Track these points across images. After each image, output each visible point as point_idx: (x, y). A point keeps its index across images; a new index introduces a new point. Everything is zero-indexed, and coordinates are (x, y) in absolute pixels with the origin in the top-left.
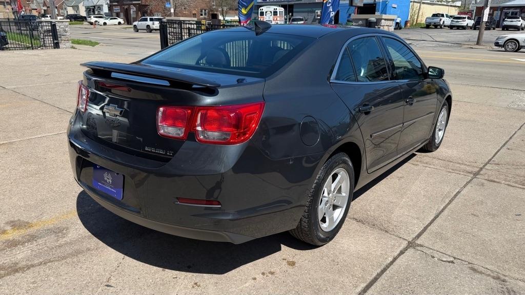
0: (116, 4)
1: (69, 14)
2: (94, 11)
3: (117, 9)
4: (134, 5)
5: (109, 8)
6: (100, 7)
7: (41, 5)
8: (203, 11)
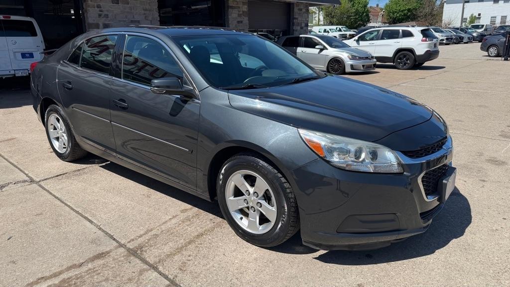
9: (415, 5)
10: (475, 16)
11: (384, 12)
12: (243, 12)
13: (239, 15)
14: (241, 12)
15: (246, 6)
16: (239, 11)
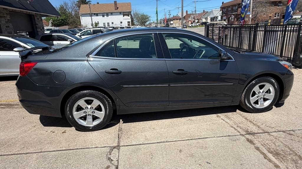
0: (225, 15)
1: (203, 22)
2: (214, 20)
3: (225, 18)
4: (234, 15)
5: (221, 17)
6: (217, 17)
7: (193, 18)
8: (277, 14)
9: (65, 17)
10: (97, 23)
11: (52, 20)
12: (8, 20)
13: (7, 22)
14: (7, 20)
15: (9, 16)
16: (6, 19)
